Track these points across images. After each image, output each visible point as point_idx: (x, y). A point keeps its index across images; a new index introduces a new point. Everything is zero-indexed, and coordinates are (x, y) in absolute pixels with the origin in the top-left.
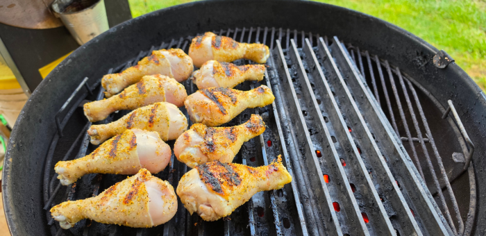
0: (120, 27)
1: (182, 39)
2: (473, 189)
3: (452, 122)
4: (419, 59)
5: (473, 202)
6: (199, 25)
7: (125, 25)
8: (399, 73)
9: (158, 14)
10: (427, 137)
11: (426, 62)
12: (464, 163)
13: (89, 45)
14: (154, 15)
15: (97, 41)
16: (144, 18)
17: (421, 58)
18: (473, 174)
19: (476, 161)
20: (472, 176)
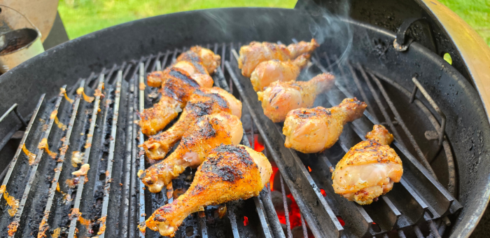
0: (52, 51)
1: (124, 63)
2: (450, 161)
3: (419, 104)
4: (378, 48)
5: (452, 173)
6: (142, 47)
7: (58, 49)
8: (360, 68)
9: (94, 36)
10: (395, 120)
11: (386, 49)
12: (438, 140)
13: (16, 70)
14: (89, 37)
15: (26, 66)
16: (78, 41)
17: (380, 46)
18: (449, 147)
19: (449, 136)
20: (447, 149)
